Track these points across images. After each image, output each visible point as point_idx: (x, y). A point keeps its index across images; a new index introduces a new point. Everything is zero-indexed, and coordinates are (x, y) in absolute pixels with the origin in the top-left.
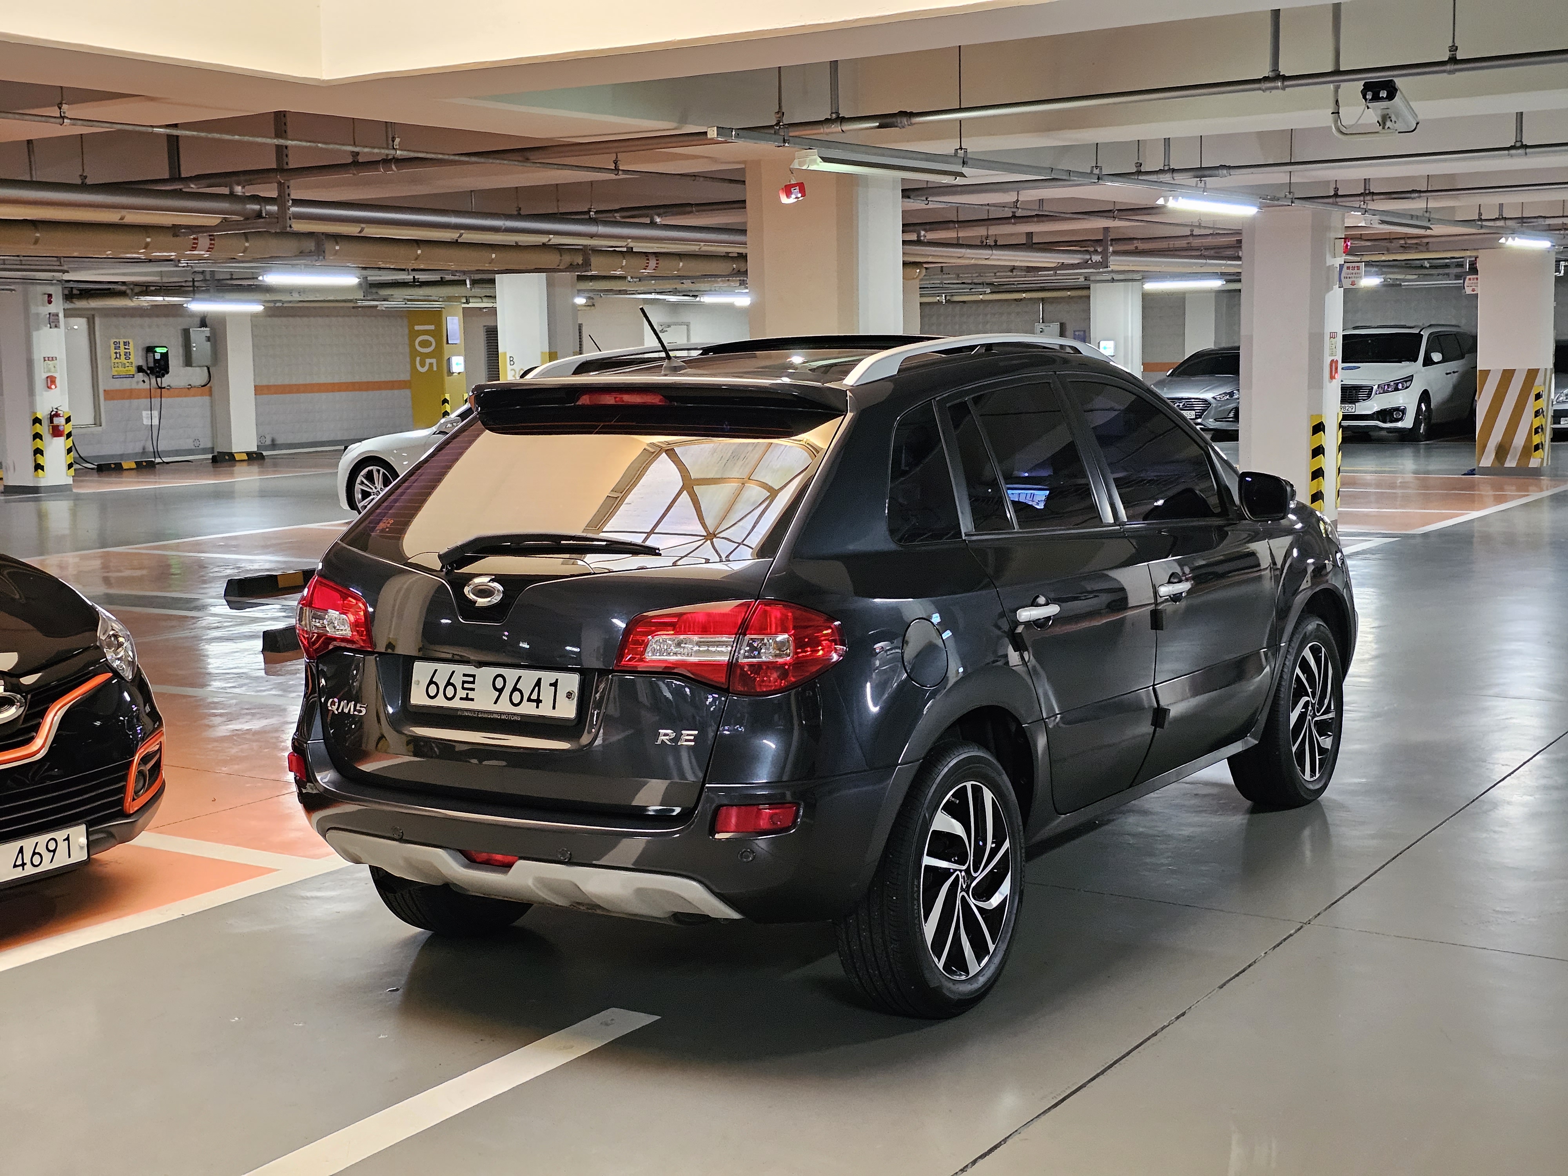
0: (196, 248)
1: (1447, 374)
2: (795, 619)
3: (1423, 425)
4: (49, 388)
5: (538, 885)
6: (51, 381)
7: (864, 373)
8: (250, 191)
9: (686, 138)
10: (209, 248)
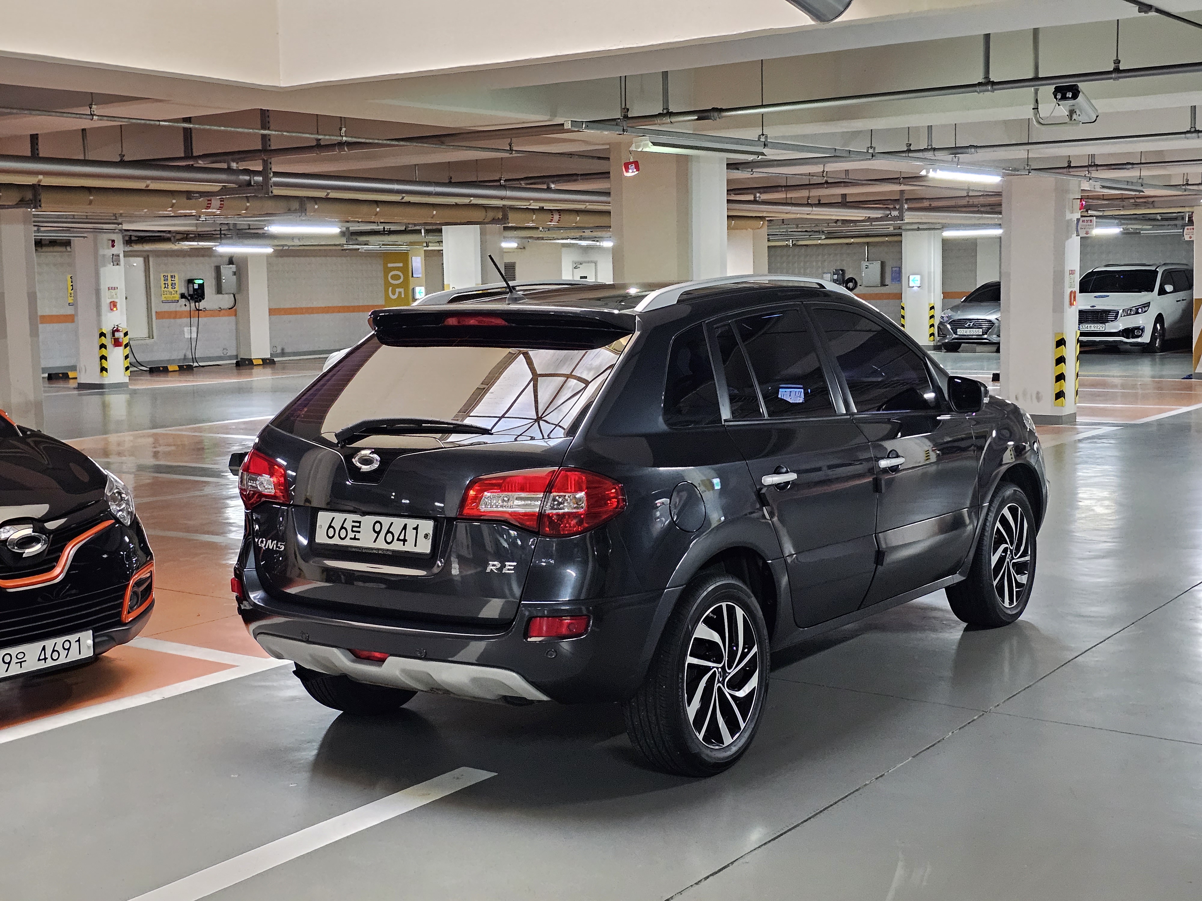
1: (1177, 301)
2: (588, 481)
4: (112, 310)
5: (403, 674)
6: (113, 305)
7: (649, 304)
8: (242, 166)
9: (554, 128)
10: (220, 207)
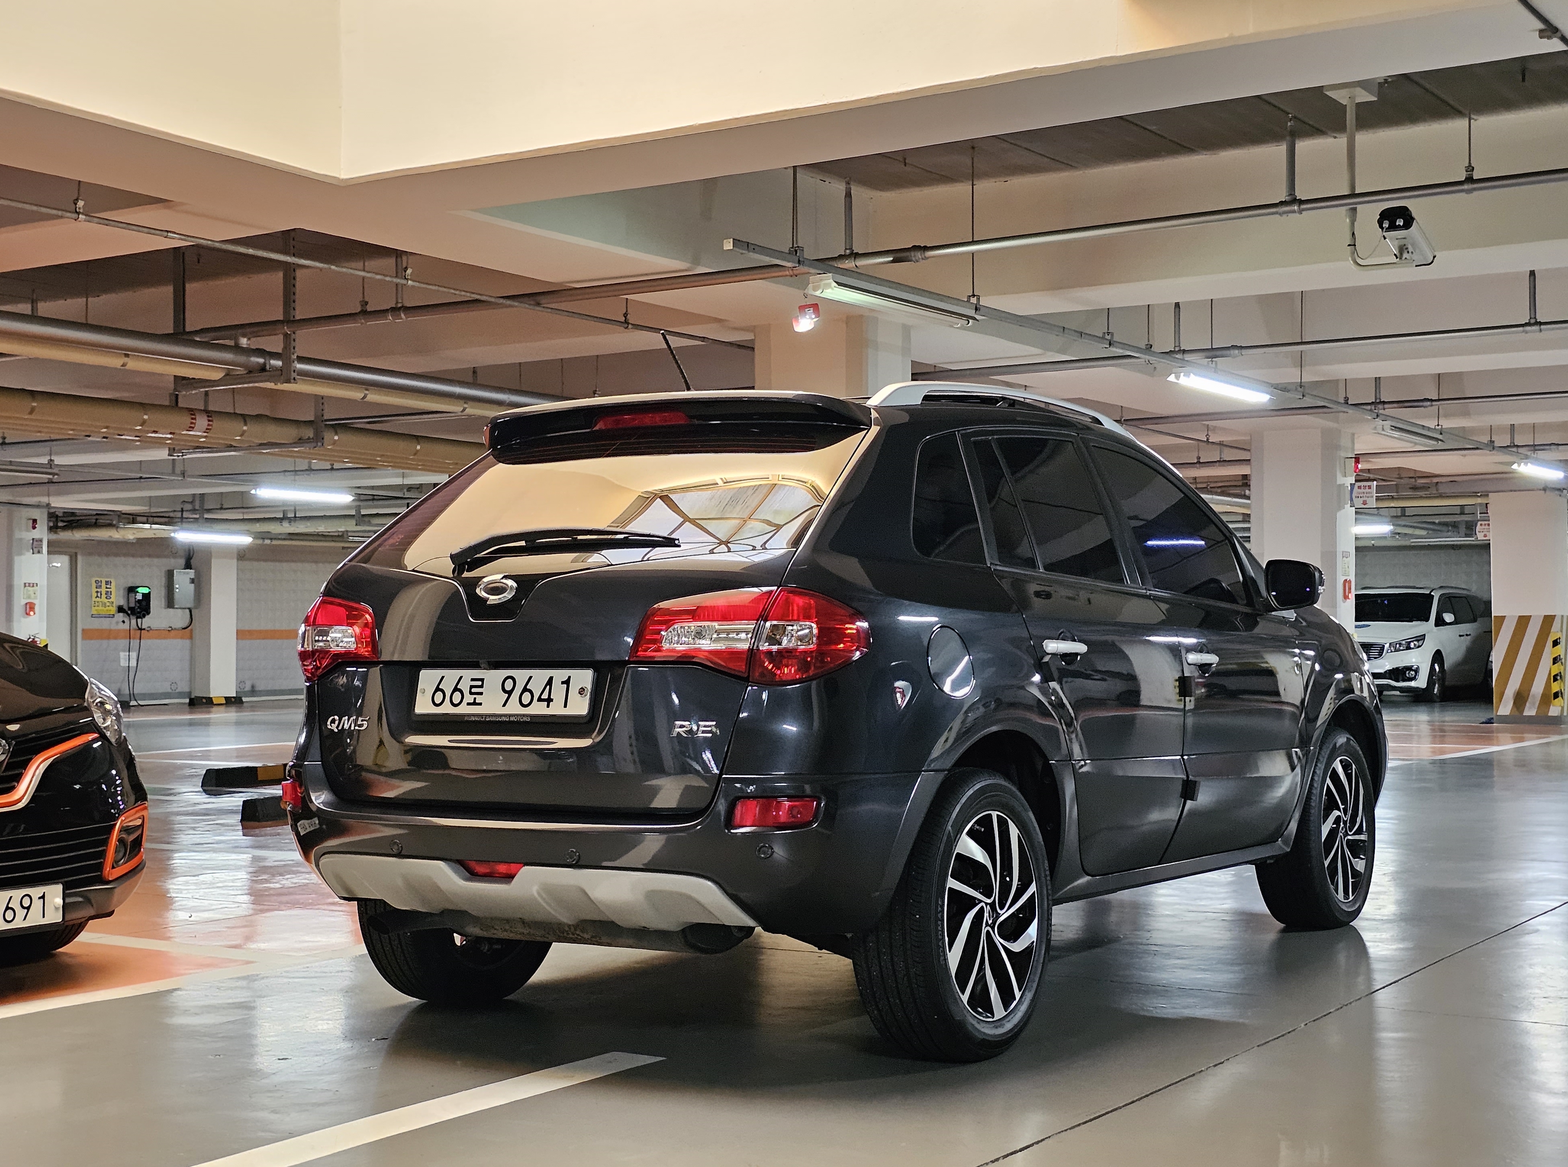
0: (193, 428)
1: (1460, 636)
2: (818, 603)
3: (1437, 685)
4: (28, 614)
5: (544, 896)
6: (30, 608)
7: (886, 398)
8: (255, 343)
9: (697, 278)
10: (207, 429)
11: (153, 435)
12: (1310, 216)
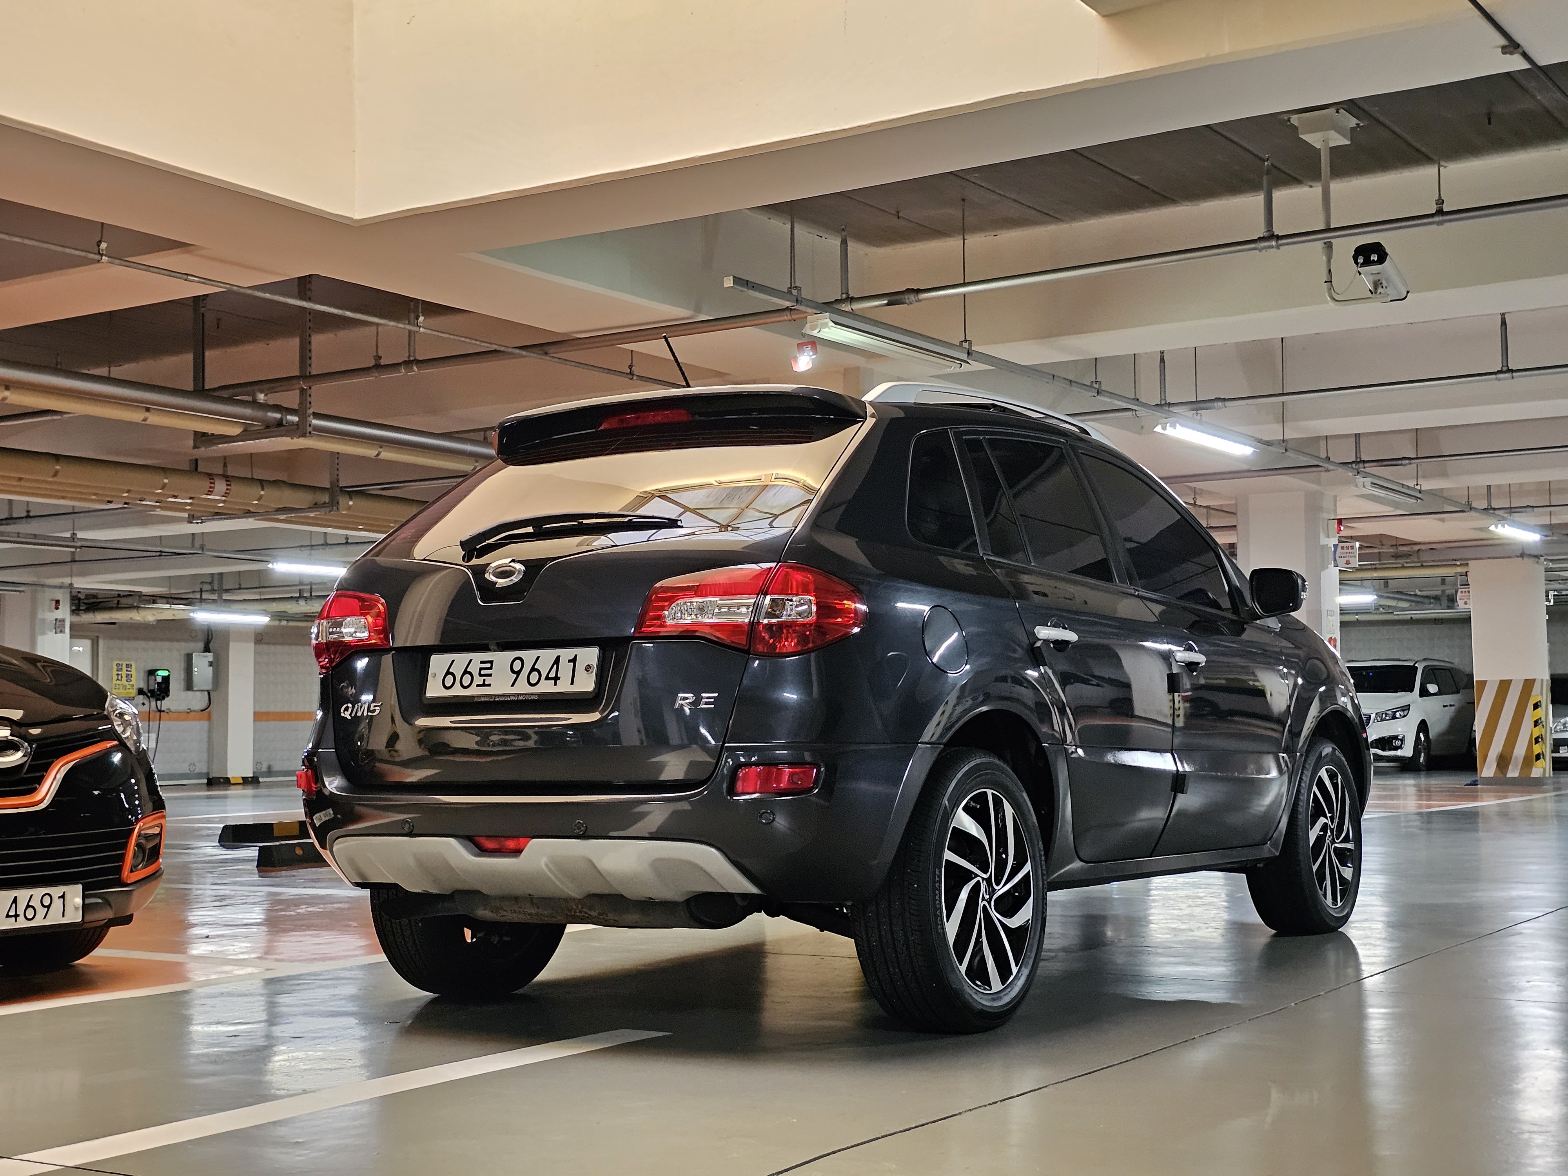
0: (212, 492)
1: (1444, 706)
2: (816, 582)
3: (1423, 754)
5: (551, 868)
7: (880, 395)
8: (272, 399)
9: (699, 325)
10: (226, 493)
11: (173, 500)
12: (1289, 251)
